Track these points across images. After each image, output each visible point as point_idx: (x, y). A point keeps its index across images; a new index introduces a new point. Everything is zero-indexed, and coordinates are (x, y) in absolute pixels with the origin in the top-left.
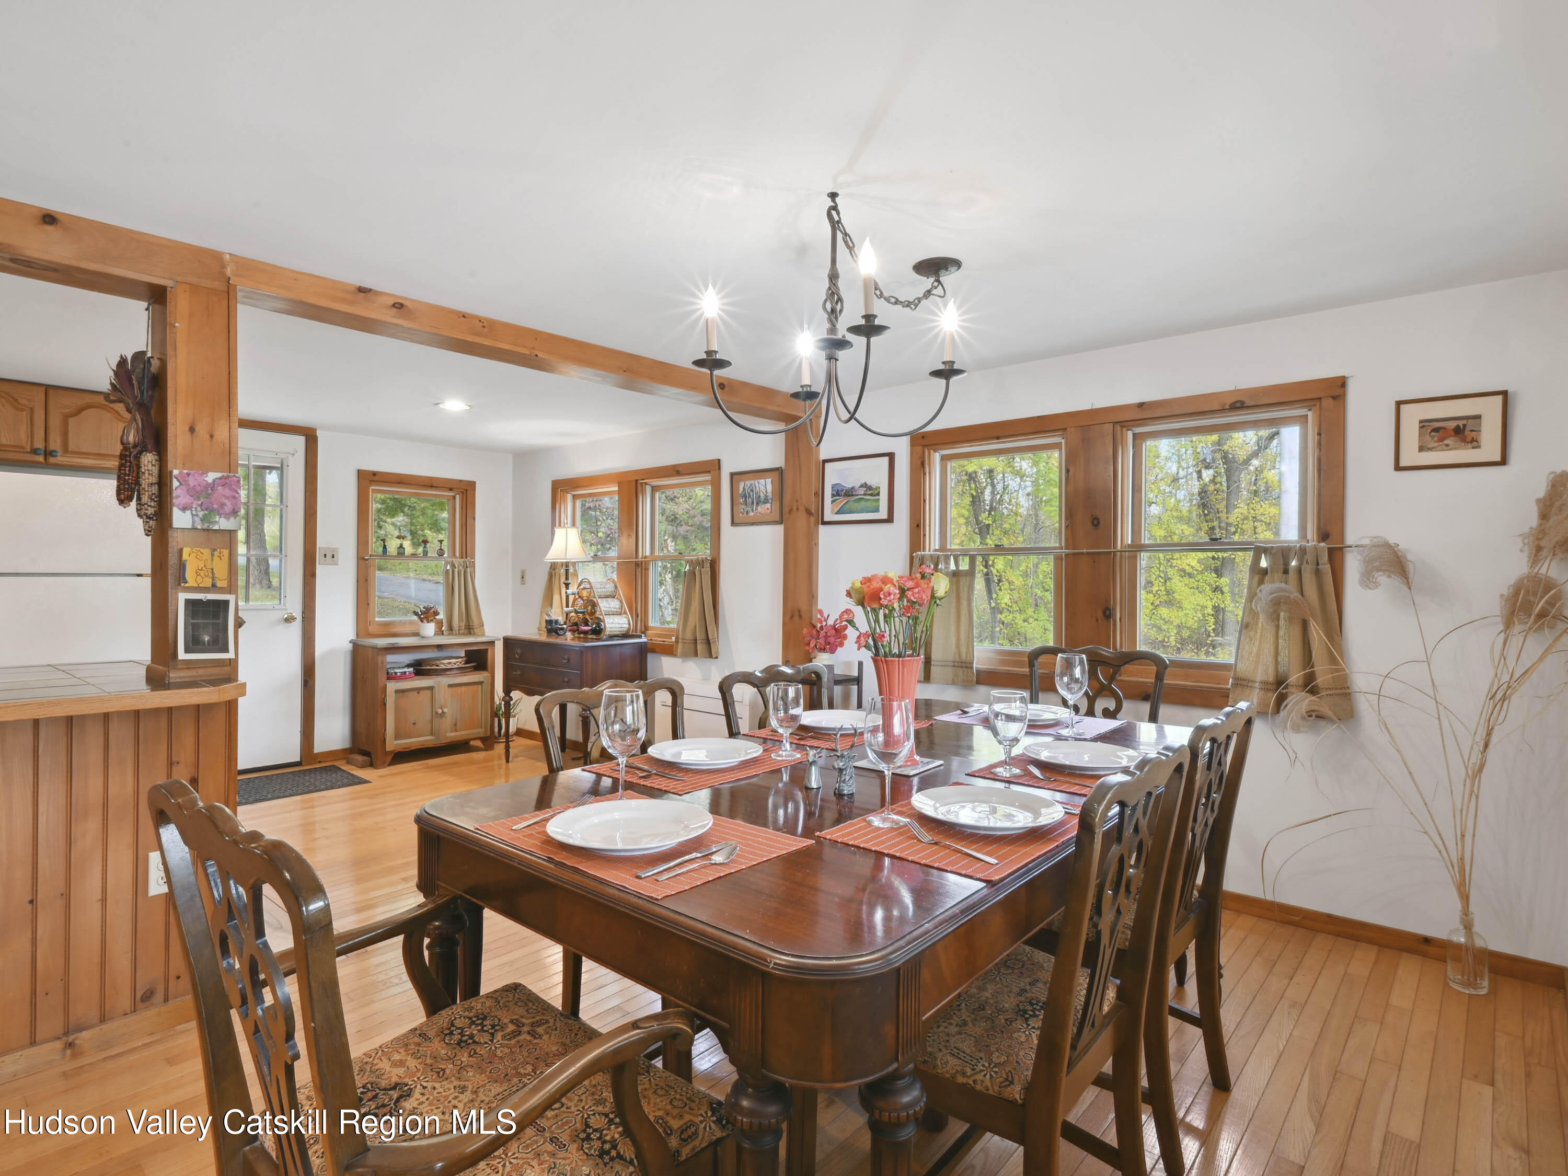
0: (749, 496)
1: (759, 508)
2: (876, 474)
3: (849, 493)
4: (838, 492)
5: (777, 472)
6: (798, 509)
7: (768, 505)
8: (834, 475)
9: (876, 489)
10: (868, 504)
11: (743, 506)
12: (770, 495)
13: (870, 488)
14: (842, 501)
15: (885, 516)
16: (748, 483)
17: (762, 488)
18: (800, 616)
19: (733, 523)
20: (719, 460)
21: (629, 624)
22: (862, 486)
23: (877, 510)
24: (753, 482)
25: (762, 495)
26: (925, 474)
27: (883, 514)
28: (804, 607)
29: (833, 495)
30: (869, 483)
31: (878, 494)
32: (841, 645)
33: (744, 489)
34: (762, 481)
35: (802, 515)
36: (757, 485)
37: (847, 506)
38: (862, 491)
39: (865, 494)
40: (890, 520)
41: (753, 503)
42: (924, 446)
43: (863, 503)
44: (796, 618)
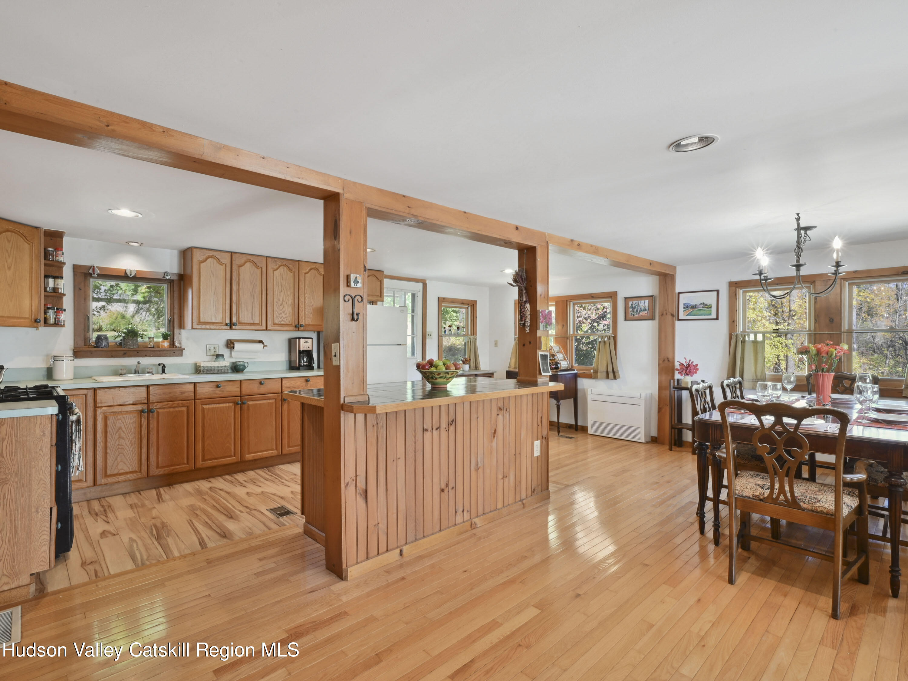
0: (635, 308)
1: (641, 313)
2: (710, 299)
3: (694, 307)
4: (687, 307)
5: (651, 298)
6: (666, 314)
7: (646, 312)
8: (683, 299)
9: (709, 305)
10: (705, 312)
11: (631, 312)
12: (647, 308)
13: (706, 305)
14: (689, 311)
15: (715, 317)
16: (635, 302)
17: (643, 304)
18: (669, 361)
19: (626, 320)
20: (617, 292)
21: (568, 364)
22: (701, 304)
23: (710, 314)
24: (637, 302)
25: (642, 307)
26: (736, 299)
27: (714, 316)
28: (670, 357)
29: (684, 308)
30: (705, 303)
31: (711, 308)
32: (696, 373)
33: (632, 305)
34: (643, 301)
35: (670, 317)
36: (639, 303)
37: (693, 313)
38: (702, 306)
39: (703, 308)
40: (717, 319)
41: (637, 311)
42: (736, 287)
43: (701, 311)
44: (666, 361)
